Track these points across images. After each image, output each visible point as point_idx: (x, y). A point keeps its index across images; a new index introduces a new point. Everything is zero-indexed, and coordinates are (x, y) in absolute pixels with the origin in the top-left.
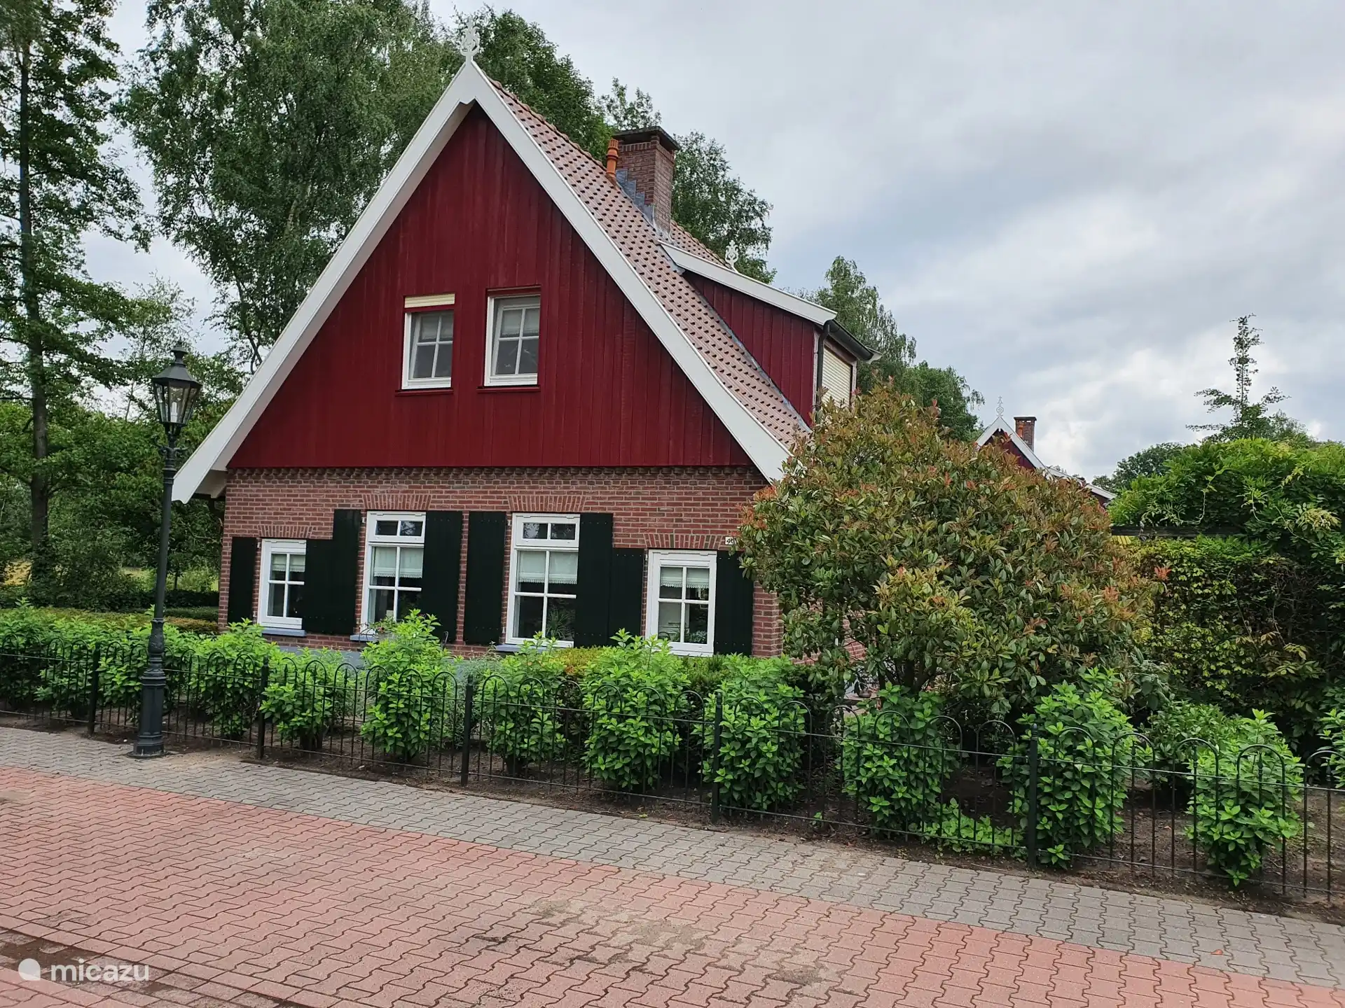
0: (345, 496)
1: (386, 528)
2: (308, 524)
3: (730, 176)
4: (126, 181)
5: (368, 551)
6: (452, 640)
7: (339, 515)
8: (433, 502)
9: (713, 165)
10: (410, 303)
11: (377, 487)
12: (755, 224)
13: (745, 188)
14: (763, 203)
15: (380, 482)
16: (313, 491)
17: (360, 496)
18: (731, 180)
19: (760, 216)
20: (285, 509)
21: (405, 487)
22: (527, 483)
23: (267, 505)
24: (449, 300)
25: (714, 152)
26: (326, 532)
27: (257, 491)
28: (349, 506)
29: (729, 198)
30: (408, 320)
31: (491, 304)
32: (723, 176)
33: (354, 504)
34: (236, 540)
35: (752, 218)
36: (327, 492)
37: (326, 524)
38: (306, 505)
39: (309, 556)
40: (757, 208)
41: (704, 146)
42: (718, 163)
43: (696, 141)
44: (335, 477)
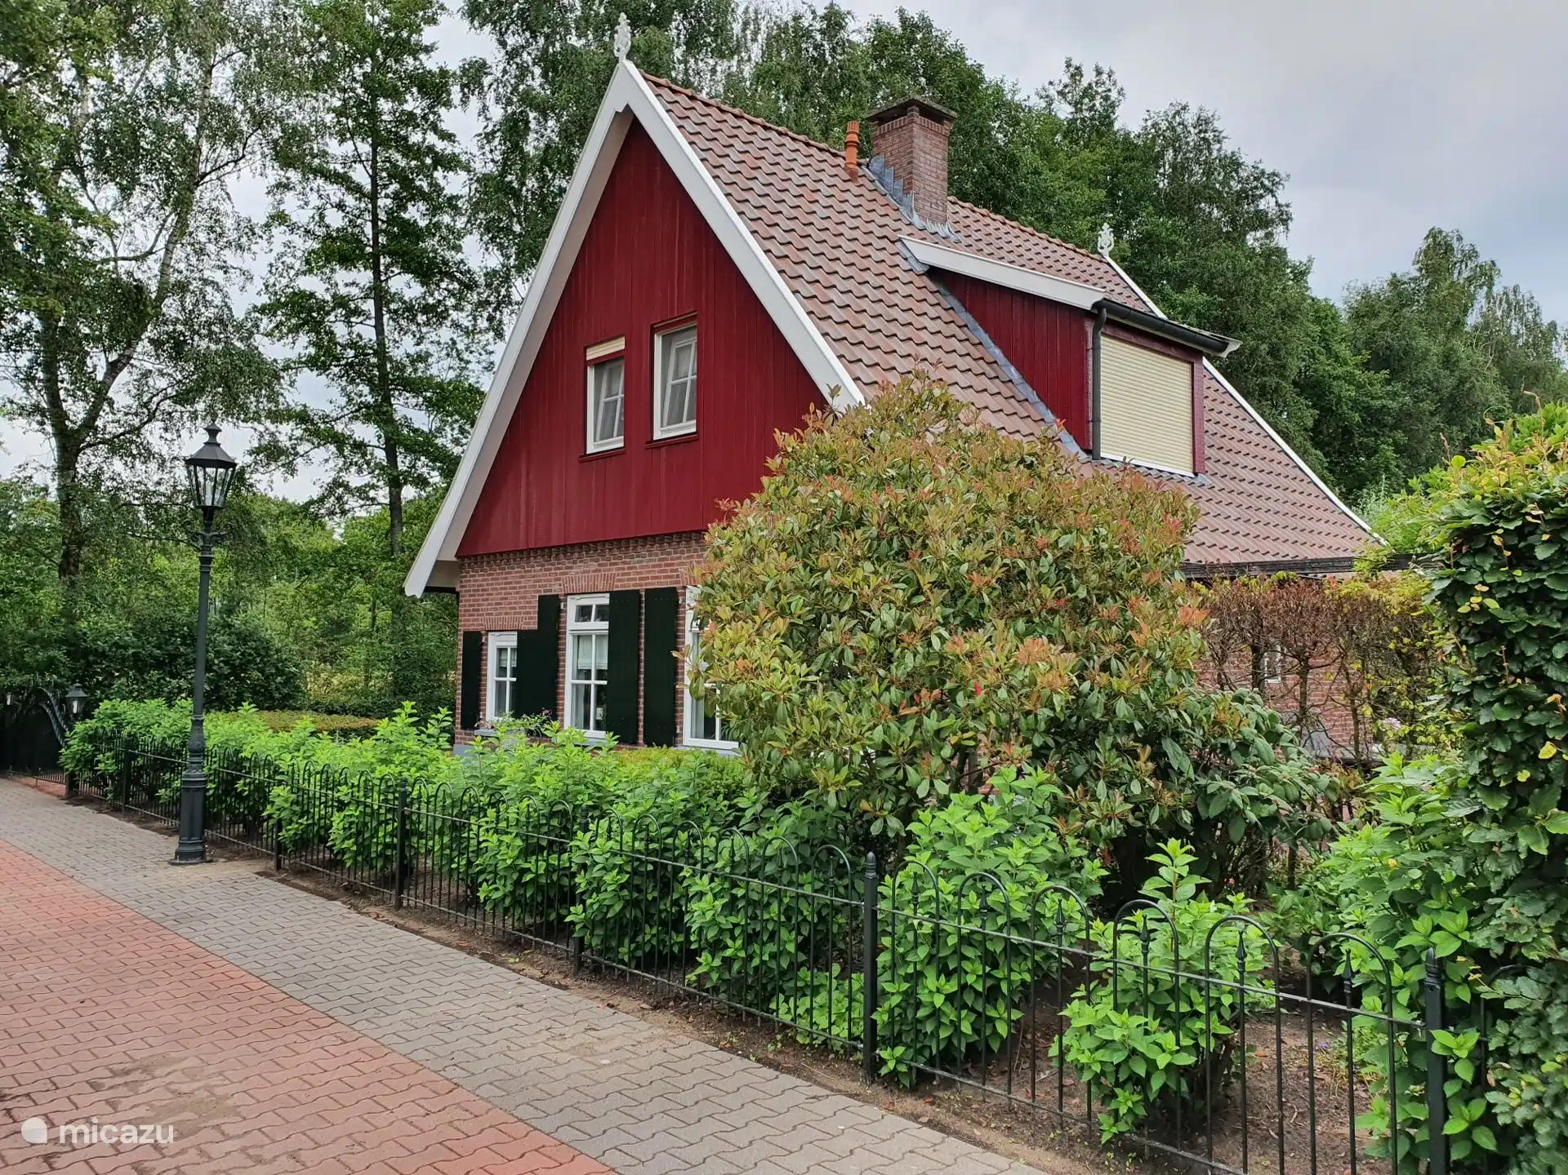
0: (547, 580)
1: (584, 613)
2: (518, 614)
3: (1228, 147)
4: (469, 271)
5: (569, 641)
6: (635, 743)
7: (543, 600)
8: (614, 581)
9: (1204, 139)
10: (593, 354)
11: (572, 568)
12: (1267, 204)
13: (1248, 159)
14: (1274, 174)
15: (575, 562)
16: (523, 577)
17: (560, 579)
18: (1229, 153)
19: (1272, 191)
20: (503, 598)
21: (595, 565)
22: (696, 551)
23: (490, 595)
24: (619, 345)
25: (1203, 123)
26: (532, 622)
27: (482, 580)
28: (551, 591)
29: (1228, 177)
30: (591, 374)
31: (658, 342)
32: (1219, 150)
33: (556, 589)
34: (466, 634)
35: (1261, 196)
36: (534, 576)
37: (532, 613)
39: (520, 650)
40: (1266, 182)
41: (1190, 118)
42: (1209, 135)
43: (1178, 113)
44: (540, 559)
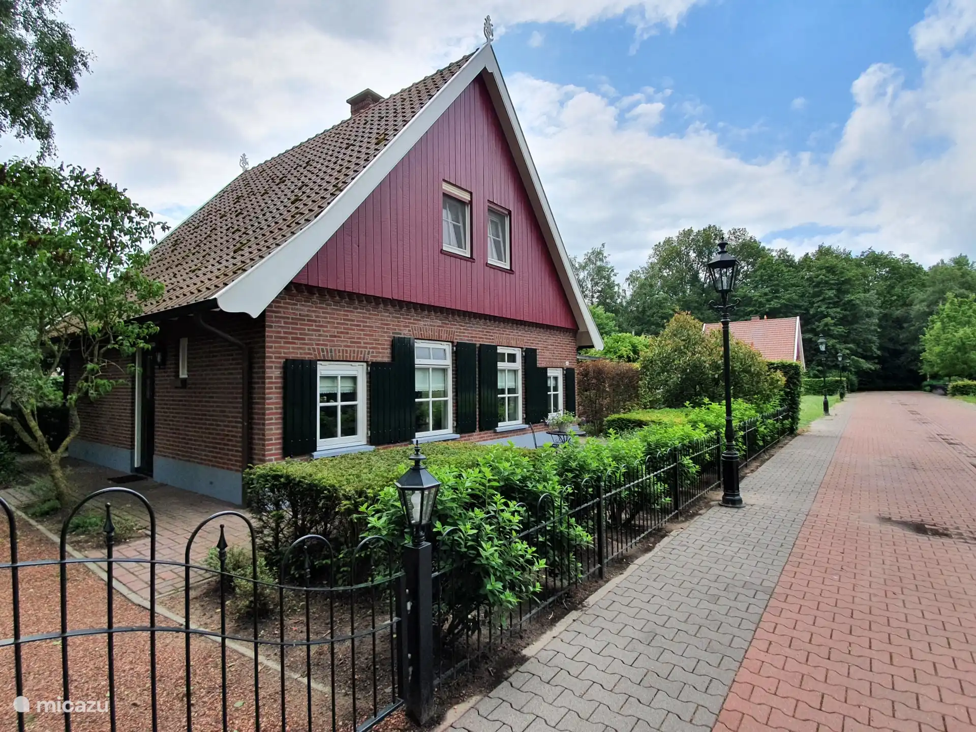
0: (397, 326)
2: (366, 348)
7: (394, 341)
8: (457, 335)
11: (420, 320)
15: (423, 317)
16: (369, 318)
17: (408, 326)
20: (342, 333)
21: (439, 323)
22: (502, 327)
23: (322, 326)
26: (384, 356)
27: (309, 311)
28: (401, 334)
33: (405, 333)
34: (287, 362)
36: (382, 320)
37: (383, 349)
38: (362, 330)
39: (372, 378)
44: (390, 308)
